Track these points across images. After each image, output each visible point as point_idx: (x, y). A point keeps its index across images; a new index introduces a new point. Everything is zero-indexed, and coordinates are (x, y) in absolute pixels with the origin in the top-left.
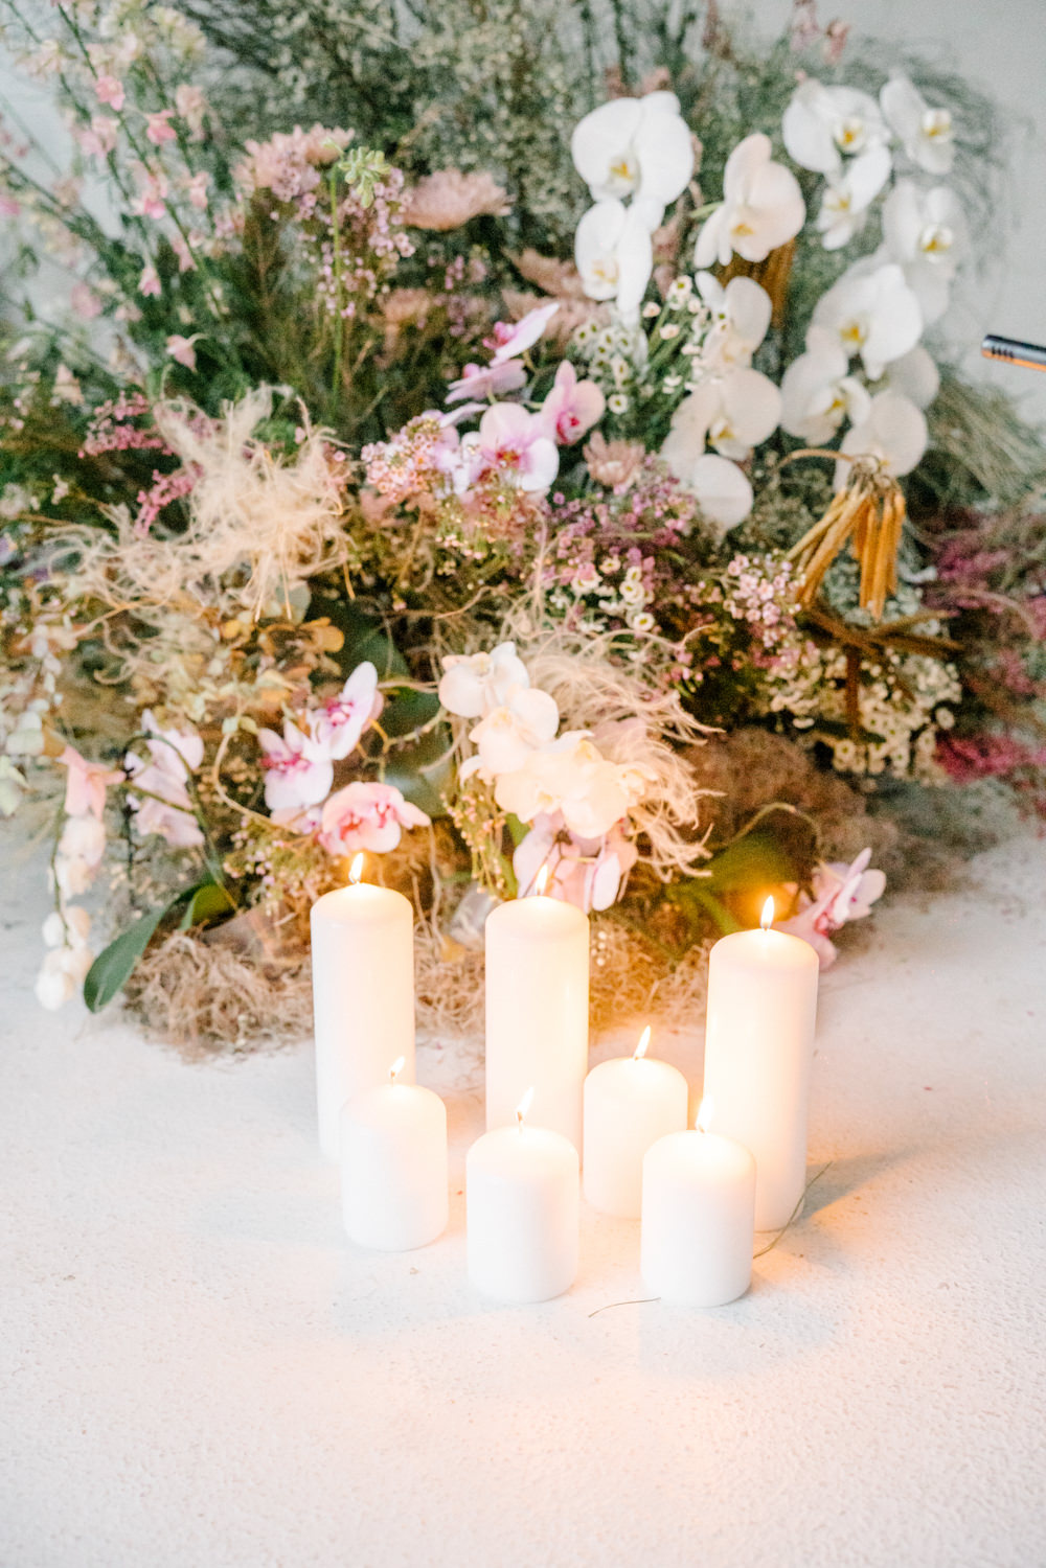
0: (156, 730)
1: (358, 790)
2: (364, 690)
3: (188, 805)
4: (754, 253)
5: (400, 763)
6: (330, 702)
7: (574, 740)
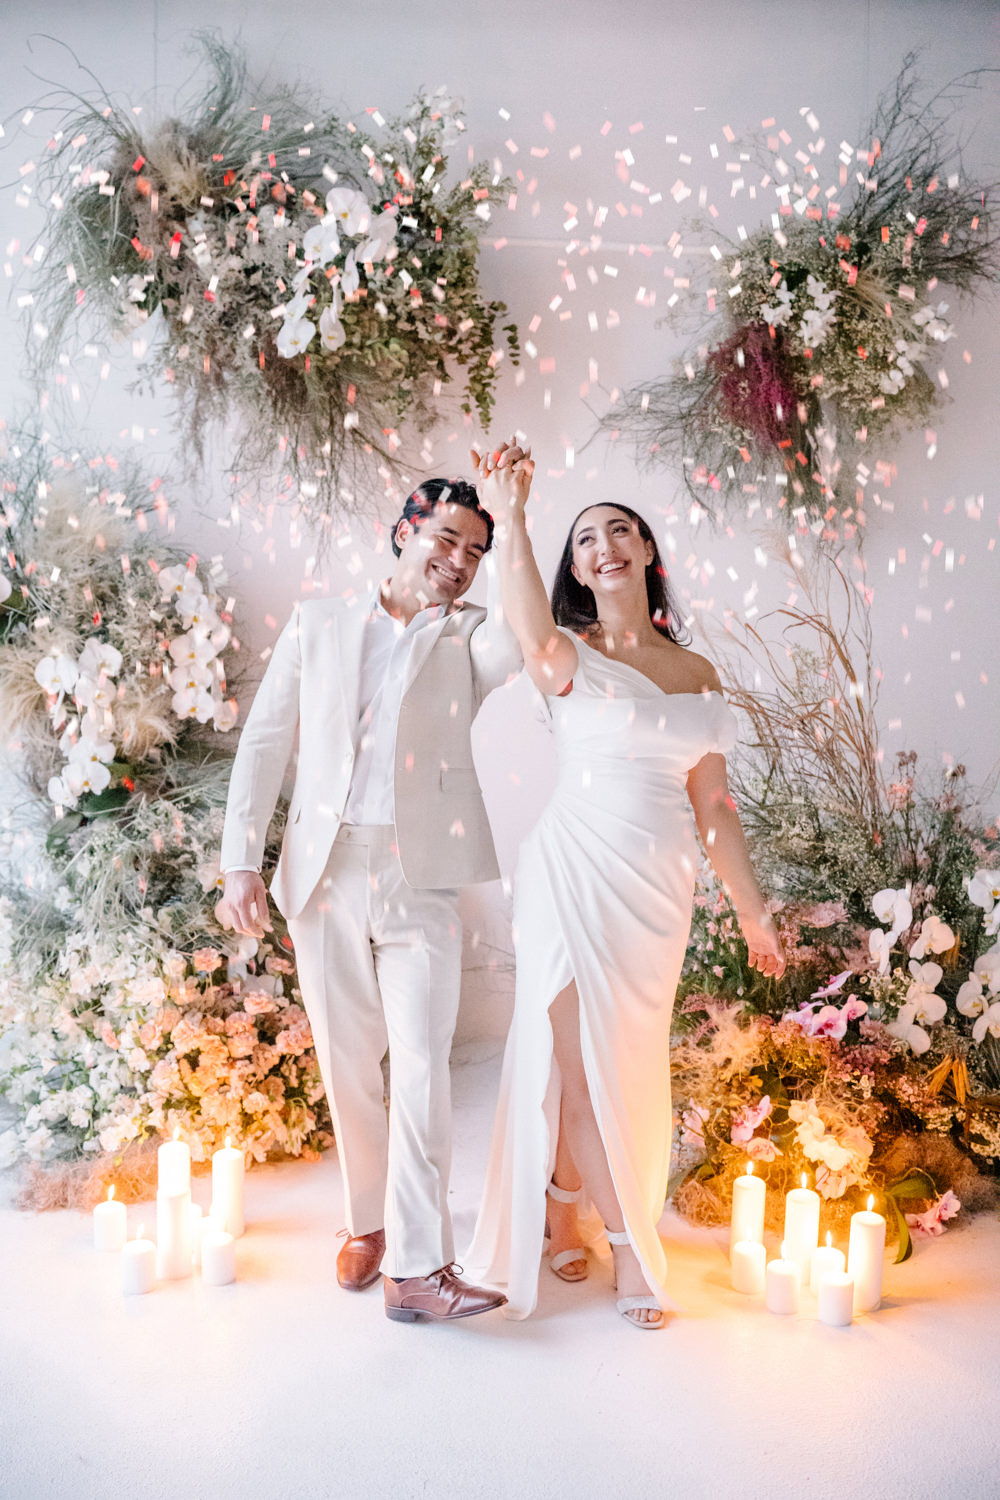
0: (694, 1107)
1: (760, 1141)
2: (766, 1105)
3: (702, 1133)
4: (938, 951)
5: (776, 1131)
6: (754, 1107)
7: (831, 1138)
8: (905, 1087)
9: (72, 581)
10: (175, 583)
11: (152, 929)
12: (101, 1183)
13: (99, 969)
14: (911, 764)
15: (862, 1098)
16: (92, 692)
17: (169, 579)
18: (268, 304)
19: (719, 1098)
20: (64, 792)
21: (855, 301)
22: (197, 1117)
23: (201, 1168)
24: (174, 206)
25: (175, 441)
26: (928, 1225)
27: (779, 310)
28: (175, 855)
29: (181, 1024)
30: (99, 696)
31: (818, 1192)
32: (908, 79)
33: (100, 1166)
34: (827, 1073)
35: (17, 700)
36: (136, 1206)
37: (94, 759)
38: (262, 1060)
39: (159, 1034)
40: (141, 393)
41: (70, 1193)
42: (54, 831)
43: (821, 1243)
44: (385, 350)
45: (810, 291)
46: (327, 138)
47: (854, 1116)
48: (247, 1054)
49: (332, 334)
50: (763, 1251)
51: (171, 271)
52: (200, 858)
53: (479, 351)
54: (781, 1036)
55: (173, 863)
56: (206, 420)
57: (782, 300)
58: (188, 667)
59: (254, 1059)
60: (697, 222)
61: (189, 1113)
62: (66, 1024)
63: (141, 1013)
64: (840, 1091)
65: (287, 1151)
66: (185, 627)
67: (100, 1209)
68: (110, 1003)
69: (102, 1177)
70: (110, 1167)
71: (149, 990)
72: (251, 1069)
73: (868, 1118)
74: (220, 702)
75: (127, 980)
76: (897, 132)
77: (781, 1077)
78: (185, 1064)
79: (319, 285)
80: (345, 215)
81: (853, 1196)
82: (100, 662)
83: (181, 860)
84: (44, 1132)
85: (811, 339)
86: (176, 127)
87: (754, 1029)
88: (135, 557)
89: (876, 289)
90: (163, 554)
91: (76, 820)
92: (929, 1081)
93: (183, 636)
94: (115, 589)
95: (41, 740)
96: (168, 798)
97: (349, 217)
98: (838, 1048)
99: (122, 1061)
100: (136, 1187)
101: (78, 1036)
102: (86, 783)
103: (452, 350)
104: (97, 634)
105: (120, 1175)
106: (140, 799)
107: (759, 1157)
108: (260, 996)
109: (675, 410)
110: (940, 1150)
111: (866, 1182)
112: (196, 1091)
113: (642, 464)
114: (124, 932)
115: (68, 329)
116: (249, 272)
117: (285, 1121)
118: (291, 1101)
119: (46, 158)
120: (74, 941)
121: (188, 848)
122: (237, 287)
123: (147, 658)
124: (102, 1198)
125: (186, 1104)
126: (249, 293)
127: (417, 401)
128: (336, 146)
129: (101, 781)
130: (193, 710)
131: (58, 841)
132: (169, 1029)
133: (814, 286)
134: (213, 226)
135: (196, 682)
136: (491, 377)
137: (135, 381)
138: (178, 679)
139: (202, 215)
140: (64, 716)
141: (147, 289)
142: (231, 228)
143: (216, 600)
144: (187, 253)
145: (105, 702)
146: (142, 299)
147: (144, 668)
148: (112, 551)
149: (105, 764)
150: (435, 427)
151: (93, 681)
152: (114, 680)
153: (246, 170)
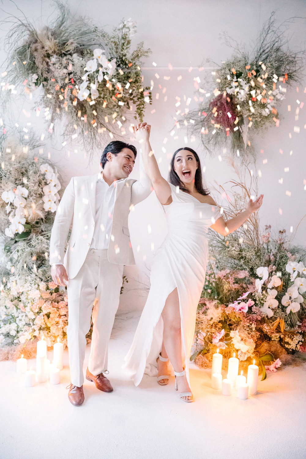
0: (201, 332)
1: (221, 343)
2: (223, 332)
3: (203, 340)
4: (276, 286)
5: (226, 340)
6: (219, 333)
7: (242, 342)
8: (265, 327)
9: (13, 168)
10: (45, 169)
11: (36, 275)
12: (19, 353)
13: (20, 287)
14: (269, 229)
15: (252, 330)
16: (19, 203)
17: (44, 168)
18: (75, 84)
19: (209, 330)
20: (10, 233)
22: (49, 333)
23: (50, 349)
24: (47, 53)
25: (45, 126)
26: (271, 369)
27: (232, 89)
28: (44, 253)
29: (45, 305)
30: (21, 204)
31: (238, 359)
32: (272, 20)
33: (19, 348)
34: (242, 322)
36: (30, 360)
37: (19, 223)
39: (38, 308)
40: (35, 110)
41: (10, 356)
42: (6, 245)
43: (239, 374)
44: (111, 99)
46: (94, 33)
47: (250, 336)
48: (65, 314)
49: (95, 94)
50: (221, 376)
51: (45, 73)
53: (140, 100)
54: (228, 311)
55: (43, 255)
56: (55, 119)
57: (233, 86)
58: (48, 195)
60: (208, 59)
61: (47, 332)
62: (9, 304)
63: (32, 301)
64: (245, 328)
66: (48, 183)
67: (19, 360)
68: (23, 298)
69: (19, 351)
70: (22, 348)
71: (35, 294)
73: (254, 336)
75: (28, 291)
76: (268, 36)
77: (228, 323)
78: (46, 317)
79: (91, 79)
80: (99, 57)
81: (249, 360)
82: (22, 193)
84: (2, 337)
85: (241, 98)
86: (47, 29)
87: (220, 309)
88: (33, 161)
90: (41, 160)
91: (14, 241)
92: (273, 326)
93: (47, 186)
94: (26, 171)
95: (3, 217)
96: (42, 235)
98: (245, 315)
99: (26, 316)
100: (30, 354)
101: (13, 308)
102: (17, 230)
103: (131, 99)
104: (21, 185)
105: (25, 350)
106: (33, 235)
107: (221, 348)
109: (199, 119)
110: (276, 346)
111: (253, 356)
112: (49, 325)
113: (189, 135)
114: (28, 276)
116: (69, 74)
119: (7, 37)
120: (12, 278)
123: (36, 192)
124: (19, 358)
125: (46, 329)
126: (69, 80)
127: (120, 115)
128: (97, 36)
129: (21, 229)
130: (50, 208)
131: (8, 248)
132: (41, 306)
134: (58, 60)
135: (51, 200)
136: (143, 108)
137: (34, 107)
138: (45, 199)
139: (55, 56)
140: (10, 209)
141: (38, 79)
142: (64, 60)
143: (58, 175)
144: (51, 68)
145: (23, 205)
146: (36, 82)
147: (35, 195)
148: (26, 159)
149: (22, 225)
150: (126, 123)
151: (19, 199)
152: (26, 198)
153: (69, 43)
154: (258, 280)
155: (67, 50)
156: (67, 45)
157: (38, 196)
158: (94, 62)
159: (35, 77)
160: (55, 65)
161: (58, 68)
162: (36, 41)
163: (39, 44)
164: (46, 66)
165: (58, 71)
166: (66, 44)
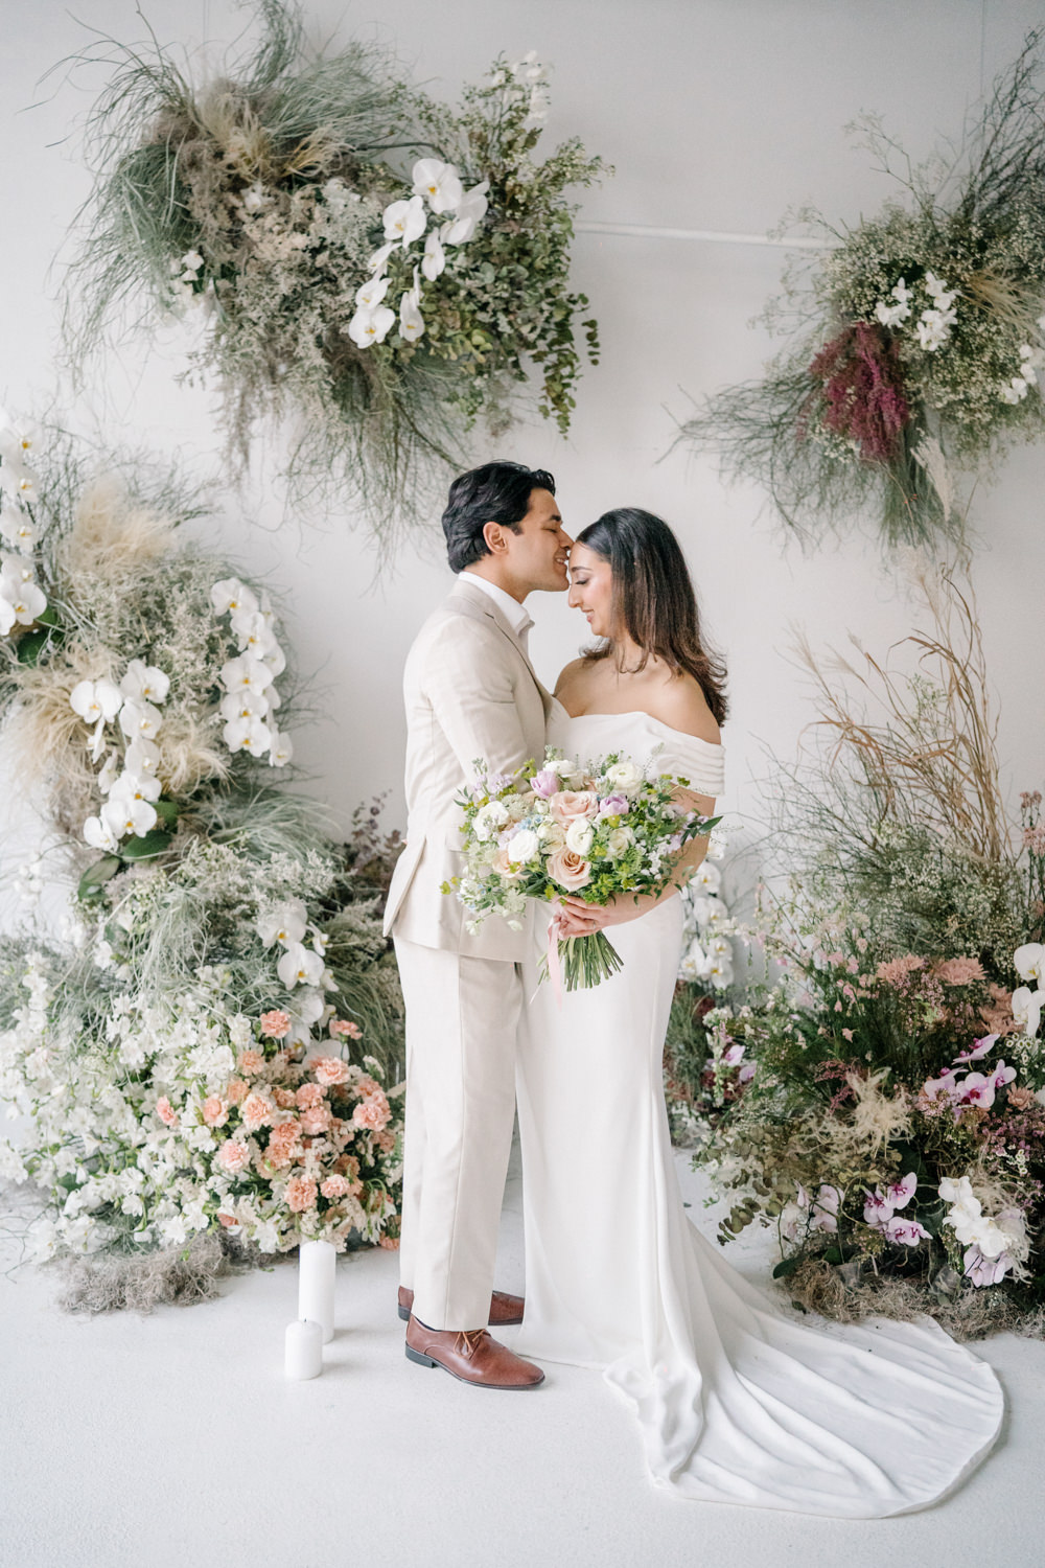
1: (904, 1221)
2: (910, 1183)
3: (836, 1214)
5: (923, 1214)
6: (896, 1183)
7: (987, 1220)
9: (117, 594)
10: (229, 598)
11: (212, 990)
13: (154, 1036)
14: (1034, 806)
15: (1018, 1174)
16: (139, 724)
17: (223, 595)
18: (333, 288)
19: (854, 1176)
20: (100, 834)
21: (973, 302)
22: (266, 1203)
24: (229, 176)
25: (221, 440)
27: (895, 309)
28: (229, 906)
29: (251, 1098)
30: (146, 726)
32: (1028, 63)
33: (160, 1261)
35: (52, 729)
37: (138, 796)
38: (337, 1137)
39: (224, 1111)
40: (192, 385)
41: (128, 1292)
42: (89, 877)
44: (467, 343)
45: (929, 290)
47: (1011, 1196)
48: (322, 1131)
49: (411, 323)
51: (225, 249)
52: (263, 908)
53: (556, 348)
54: (931, 1107)
55: (228, 914)
56: (253, 418)
57: (899, 298)
58: (240, 694)
59: (329, 1136)
60: (805, 210)
61: (260, 1198)
62: (110, 1096)
63: (200, 1085)
64: (994, 1168)
65: (364, 1239)
66: (240, 649)
68: (163, 1074)
69: (163, 1274)
70: (171, 1262)
71: (215, 1062)
72: (328, 1147)
73: (1024, 1197)
74: (277, 733)
75: (187, 1048)
76: (1012, 119)
77: (926, 1152)
78: (254, 1143)
79: (399, 269)
80: (433, 190)
82: (145, 687)
83: (237, 911)
84: (85, 1221)
85: (929, 342)
87: (900, 1099)
88: (185, 569)
89: (998, 291)
90: (216, 566)
91: (113, 866)
93: (237, 659)
94: (161, 605)
95: (77, 775)
96: (218, 841)
97: (438, 192)
98: (988, 1120)
99: (178, 1140)
100: (202, 1283)
101: (122, 1111)
102: (129, 824)
103: (530, 345)
104: (141, 656)
105: (183, 1271)
106: (180, 842)
108: (334, 1065)
109: (764, 418)
112: (265, 1172)
113: (727, 476)
114: (183, 994)
115: (109, 311)
116: (315, 252)
117: (364, 1206)
118: (369, 1182)
119: (95, 115)
120: (121, 1004)
121: (245, 898)
122: (301, 269)
123: (198, 682)
125: (254, 1188)
126: (313, 275)
127: (489, 401)
128: (401, 117)
129: (146, 820)
130: (247, 741)
131: (92, 890)
132: (235, 1103)
133: (933, 284)
134: (272, 199)
135: (250, 711)
136: (571, 376)
137: (185, 371)
138: (230, 707)
139: (259, 187)
140: (104, 747)
141: (203, 267)
142: (298, 201)
143: (272, 619)
144: (246, 228)
145: (151, 733)
146: (196, 278)
147: (194, 694)
148: (158, 562)
149: (150, 803)
150: (509, 431)
151: (139, 708)
152: (159, 706)
153: (315, 137)
154: (1025, 990)
155: (305, 163)
156: (305, 148)
157: (205, 696)
158: (411, 206)
159: (193, 260)
160: (260, 221)
161: (271, 231)
162: (193, 133)
163: (206, 144)
164: (228, 225)
165: (271, 242)
166: (302, 143)
